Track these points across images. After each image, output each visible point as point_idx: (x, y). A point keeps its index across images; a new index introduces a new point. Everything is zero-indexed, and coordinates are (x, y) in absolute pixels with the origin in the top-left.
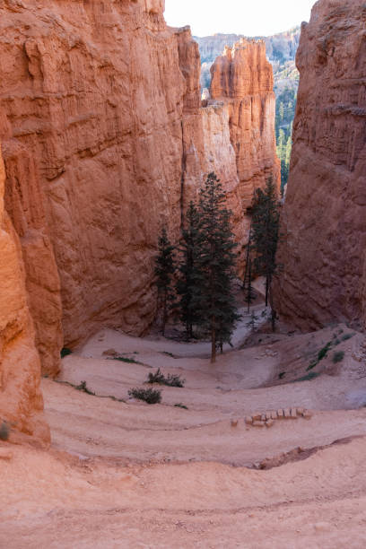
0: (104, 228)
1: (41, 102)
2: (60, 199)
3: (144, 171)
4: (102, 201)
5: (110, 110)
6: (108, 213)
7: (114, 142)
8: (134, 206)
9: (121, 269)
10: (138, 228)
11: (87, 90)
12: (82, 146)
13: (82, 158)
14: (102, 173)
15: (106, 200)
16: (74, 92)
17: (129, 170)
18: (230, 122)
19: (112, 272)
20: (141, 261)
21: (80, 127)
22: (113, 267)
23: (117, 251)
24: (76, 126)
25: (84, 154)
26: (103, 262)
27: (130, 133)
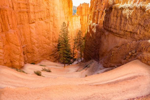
0: (45, 37)
1: (28, 5)
2: (32, 28)
3: (56, 25)
4: (45, 31)
5: (47, 10)
6: (46, 33)
7: (48, 17)
8: (53, 33)
9: (49, 46)
10: (54, 38)
11: (41, 5)
12: (40, 17)
13: (40, 20)
14: (45, 24)
15: (46, 30)
16: (38, 5)
17: (52, 24)
18: (80, 20)
19: (47, 47)
20: (55, 45)
21: (39, 13)
22: (47, 46)
23: (48, 42)
24: (38, 13)
25: (40, 19)
26: (45, 44)
27: (52, 16)
